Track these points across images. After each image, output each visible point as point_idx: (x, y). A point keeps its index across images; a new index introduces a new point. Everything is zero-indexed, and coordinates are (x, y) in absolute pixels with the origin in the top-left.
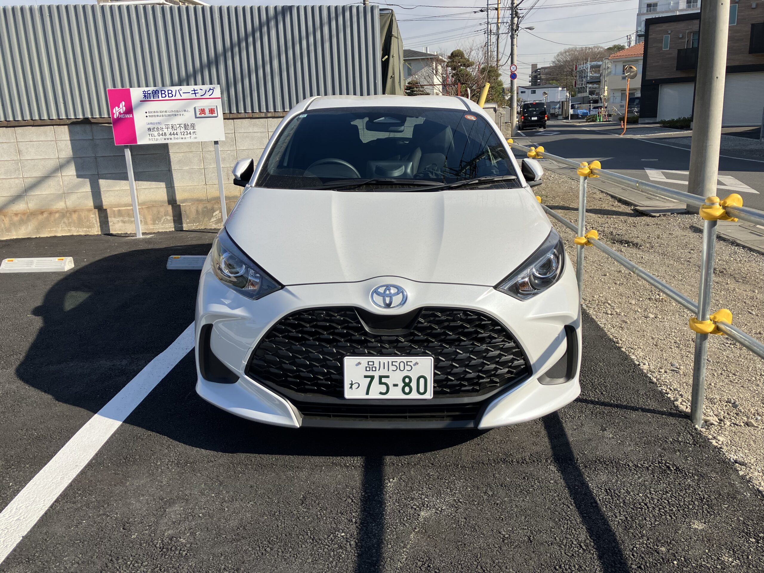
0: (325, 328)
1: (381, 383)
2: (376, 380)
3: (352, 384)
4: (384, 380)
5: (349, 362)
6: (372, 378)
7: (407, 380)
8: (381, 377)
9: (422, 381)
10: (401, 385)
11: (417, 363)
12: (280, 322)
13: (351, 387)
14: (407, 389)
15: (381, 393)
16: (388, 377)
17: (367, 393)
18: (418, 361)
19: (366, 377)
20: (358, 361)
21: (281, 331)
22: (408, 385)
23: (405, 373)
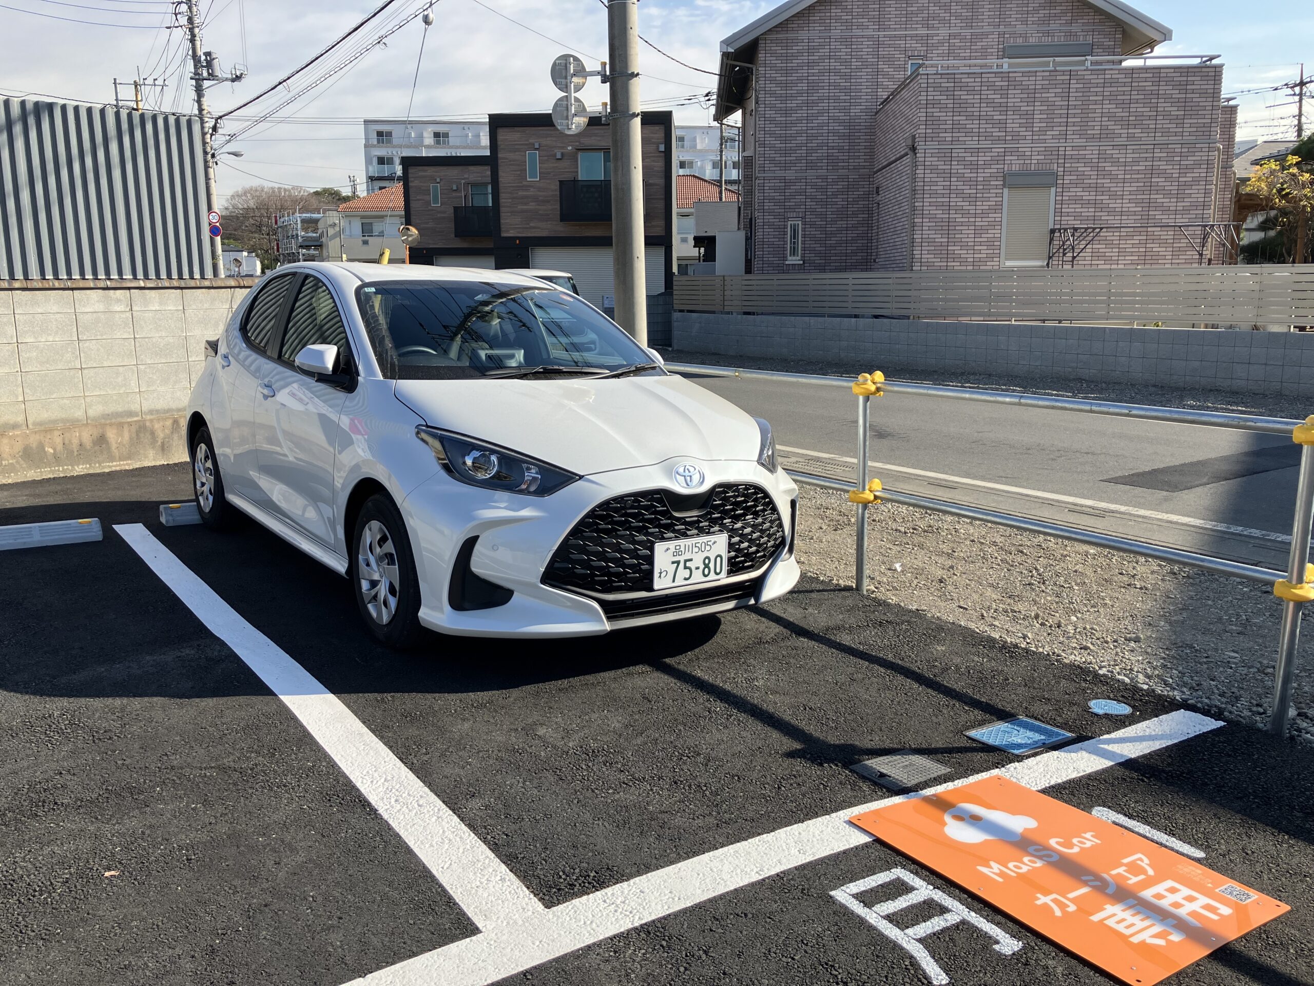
0: (634, 516)
1: (686, 568)
2: (682, 565)
3: (661, 573)
4: (688, 564)
5: (659, 547)
6: (678, 563)
7: (707, 561)
8: (686, 561)
9: (719, 559)
10: (702, 566)
11: (715, 543)
12: (587, 516)
13: (660, 577)
14: (706, 571)
15: (686, 579)
16: (691, 560)
17: (674, 581)
18: (716, 539)
19: (673, 563)
20: (667, 546)
21: (588, 525)
22: (707, 566)
23: (706, 554)
